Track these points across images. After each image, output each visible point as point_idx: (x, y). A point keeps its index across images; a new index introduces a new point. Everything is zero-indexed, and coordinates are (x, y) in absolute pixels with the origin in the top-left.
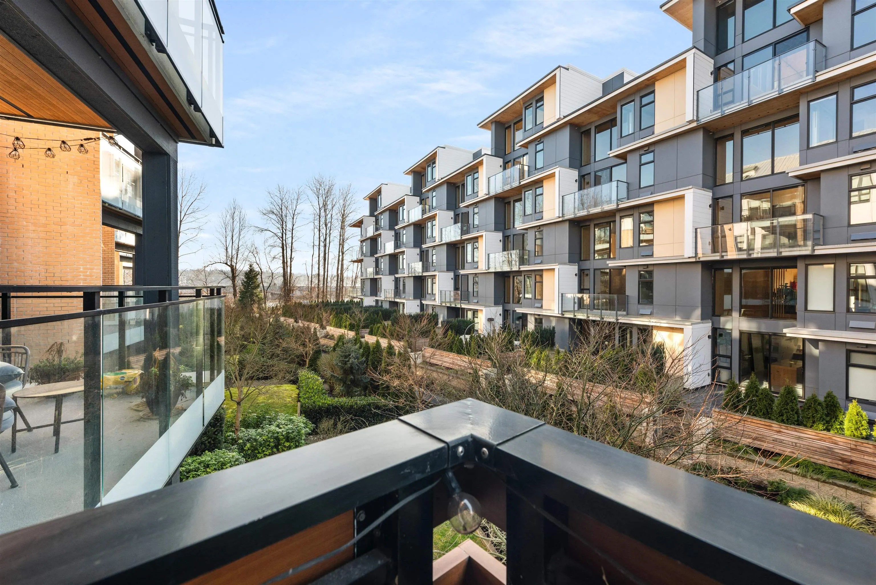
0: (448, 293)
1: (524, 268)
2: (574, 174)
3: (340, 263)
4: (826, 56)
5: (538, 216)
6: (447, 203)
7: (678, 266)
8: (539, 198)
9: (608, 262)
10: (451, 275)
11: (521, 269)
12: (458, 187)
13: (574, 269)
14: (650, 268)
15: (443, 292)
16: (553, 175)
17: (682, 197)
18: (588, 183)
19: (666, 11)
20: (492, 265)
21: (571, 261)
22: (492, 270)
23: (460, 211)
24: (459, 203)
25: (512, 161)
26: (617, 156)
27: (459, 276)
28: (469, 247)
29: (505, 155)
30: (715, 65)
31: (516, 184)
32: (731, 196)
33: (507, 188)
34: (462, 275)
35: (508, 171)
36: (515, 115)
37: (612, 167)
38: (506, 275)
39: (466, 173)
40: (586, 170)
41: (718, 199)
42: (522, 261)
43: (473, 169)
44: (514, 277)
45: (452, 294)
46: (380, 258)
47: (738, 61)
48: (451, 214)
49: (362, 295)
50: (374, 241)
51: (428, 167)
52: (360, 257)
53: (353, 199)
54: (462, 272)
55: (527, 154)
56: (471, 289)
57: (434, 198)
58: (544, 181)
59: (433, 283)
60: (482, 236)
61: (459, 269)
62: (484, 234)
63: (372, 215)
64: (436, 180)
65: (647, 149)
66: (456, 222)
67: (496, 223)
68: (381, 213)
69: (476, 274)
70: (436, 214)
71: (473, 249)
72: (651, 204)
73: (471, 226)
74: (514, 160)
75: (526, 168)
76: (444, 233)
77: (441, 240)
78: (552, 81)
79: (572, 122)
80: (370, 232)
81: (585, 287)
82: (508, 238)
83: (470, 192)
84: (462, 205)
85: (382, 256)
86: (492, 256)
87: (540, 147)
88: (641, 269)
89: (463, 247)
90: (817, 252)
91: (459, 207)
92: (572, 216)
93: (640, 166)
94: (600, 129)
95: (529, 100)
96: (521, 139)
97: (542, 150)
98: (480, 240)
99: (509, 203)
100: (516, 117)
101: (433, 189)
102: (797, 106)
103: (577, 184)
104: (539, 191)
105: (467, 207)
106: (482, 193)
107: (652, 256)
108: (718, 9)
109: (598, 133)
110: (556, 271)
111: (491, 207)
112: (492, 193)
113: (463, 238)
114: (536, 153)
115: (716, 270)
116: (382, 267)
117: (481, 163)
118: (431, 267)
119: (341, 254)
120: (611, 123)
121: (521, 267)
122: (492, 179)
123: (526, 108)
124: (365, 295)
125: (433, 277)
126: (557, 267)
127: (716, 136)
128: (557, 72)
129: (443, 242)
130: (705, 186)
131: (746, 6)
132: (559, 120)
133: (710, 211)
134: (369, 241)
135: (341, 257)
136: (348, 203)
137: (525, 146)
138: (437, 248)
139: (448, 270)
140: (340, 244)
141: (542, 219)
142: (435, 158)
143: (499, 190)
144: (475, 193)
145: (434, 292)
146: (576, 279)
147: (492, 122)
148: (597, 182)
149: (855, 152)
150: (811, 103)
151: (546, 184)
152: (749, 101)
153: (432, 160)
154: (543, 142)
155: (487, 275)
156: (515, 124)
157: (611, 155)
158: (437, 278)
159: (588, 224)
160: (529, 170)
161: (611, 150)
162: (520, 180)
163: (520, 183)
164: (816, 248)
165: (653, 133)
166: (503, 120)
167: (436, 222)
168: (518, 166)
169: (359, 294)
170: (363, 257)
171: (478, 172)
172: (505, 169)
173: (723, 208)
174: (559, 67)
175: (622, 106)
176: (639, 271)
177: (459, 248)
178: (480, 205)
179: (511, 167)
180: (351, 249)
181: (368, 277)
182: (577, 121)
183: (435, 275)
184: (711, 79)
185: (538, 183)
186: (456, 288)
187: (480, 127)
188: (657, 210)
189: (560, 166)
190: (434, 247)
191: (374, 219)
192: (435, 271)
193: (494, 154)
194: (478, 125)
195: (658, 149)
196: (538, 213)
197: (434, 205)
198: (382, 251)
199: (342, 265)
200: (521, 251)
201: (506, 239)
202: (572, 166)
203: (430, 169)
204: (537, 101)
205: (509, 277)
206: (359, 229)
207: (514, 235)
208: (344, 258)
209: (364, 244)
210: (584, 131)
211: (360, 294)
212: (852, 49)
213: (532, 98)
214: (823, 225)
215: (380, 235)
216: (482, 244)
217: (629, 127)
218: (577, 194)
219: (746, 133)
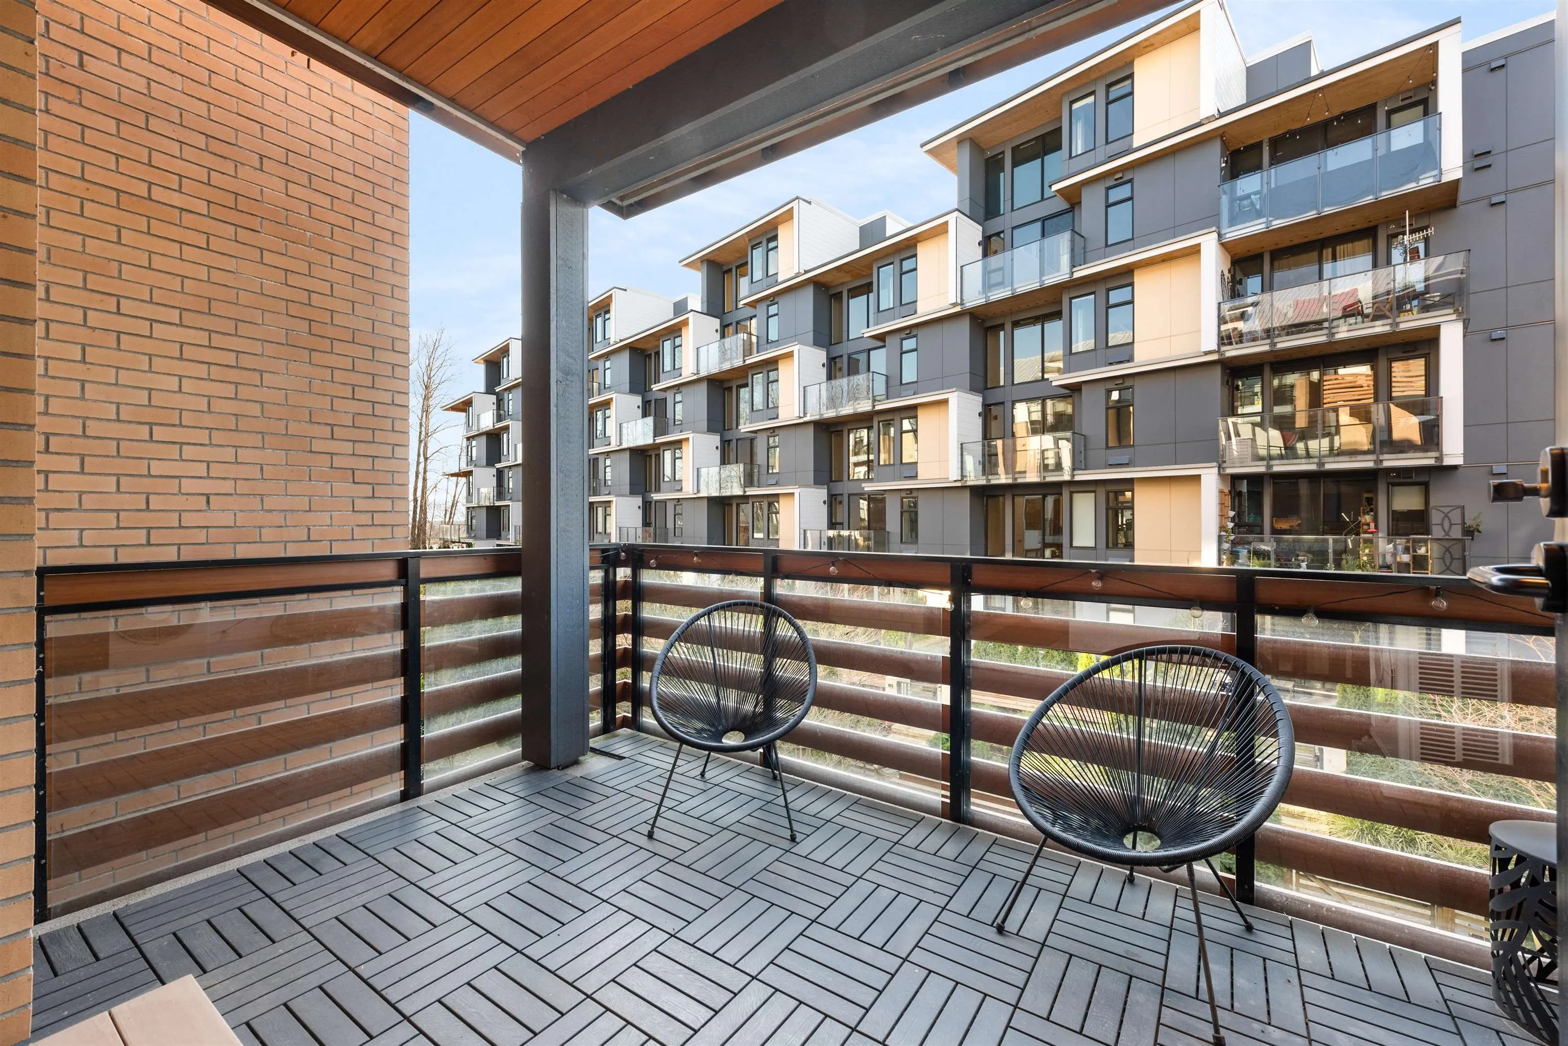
0: (631, 532)
1: (751, 491)
2: (821, 355)
3: (421, 477)
4: (1084, 248)
5: (771, 413)
6: (630, 383)
7: (946, 492)
8: (772, 386)
9: (863, 485)
10: (638, 501)
11: (748, 493)
12: (649, 356)
13: (822, 494)
14: (915, 494)
15: (624, 531)
16: (790, 355)
17: (945, 402)
18: (840, 369)
19: (929, 152)
20: (703, 487)
21: (817, 482)
22: (703, 494)
23: (652, 397)
24: (650, 384)
25: (734, 324)
26: (873, 337)
27: (650, 502)
28: (668, 455)
29: (724, 313)
30: (983, 232)
31: (738, 363)
32: (1003, 403)
33: (727, 366)
34: (656, 502)
35: (727, 341)
36: (738, 255)
37: (869, 350)
38: (727, 502)
39: (662, 336)
40: (837, 350)
41: (990, 405)
42: (749, 480)
43: (674, 331)
44: (738, 505)
45: (640, 532)
46: (506, 470)
47: (1007, 236)
48: (637, 400)
49: (470, 537)
50: (494, 438)
51: (597, 317)
52: (464, 467)
53: (447, 358)
54: (656, 497)
55: (755, 316)
56: (670, 525)
57: (608, 372)
58: (780, 362)
59: (605, 516)
60: (687, 439)
61: (650, 491)
62: (691, 436)
63: (490, 390)
64: (612, 343)
65: (908, 332)
66: (645, 415)
67: (710, 420)
68: (509, 389)
69: (679, 499)
70: (612, 399)
71: (674, 459)
72: (914, 407)
73: (671, 422)
74: (738, 323)
75: (754, 339)
76: (624, 431)
77: (621, 444)
78: (788, 216)
79: (815, 279)
80: (487, 421)
81: (838, 521)
82: (729, 445)
83: (668, 366)
84: (655, 387)
85: (510, 467)
86: (704, 471)
87: (773, 310)
88: (903, 494)
89: (658, 456)
90: (1077, 478)
91: (651, 390)
92: (817, 417)
93: (901, 354)
94: (855, 292)
95: (758, 236)
96: (746, 294)
97: (777, 315)
98: (684, 445)
99: (730, 389)
100: (739, 258)
101: (607, 356)
102: (1061, 302)
103: (824, 371)
104: (772, 375)
105: (664, 390)
106: (688, 372)
107: (915, 477)
108: (987, 160)
109: (852, 298)
110: (797, 496)
111: (701, 394)
112: (703, 373)
113: (657, 441)
114: (768, 318)
115: (988, 497)
116: (511, 486)
117: (685, 323)
118: (603, 488)
119: (422, 459)
120: (866, 289)
121: (747, 489)
122: (703, 351)
123: (753, 248)
124: (475, 537)
125: (607, 505)
126: (797, 491)
127: (988, 324)
128: (794, 204)
129: (625, 446)
130: (973, 389)
131: (1015, 164)
132: (798, 275)
133: (979, 421)
134: (484, 439)
135: (422, 466)
136: (437, 364)
137: (753, 304)
138: (612, 455)
139: (633, 492)
140: (420, 442)
141: (777, 418)
142: (609, 305)
143: (714, 369)
144: (676, 370)
145: (608, 531)
146: (825, 508)
147: (703, 260)
148: (853, 369)
149: (1111, 364)
150: (1073, 301)
151: (782, 366)
152: (1013, 290)
153: (604, 307)
154: (777, 303)
155: (697, 502)
156: (737, 267)
157: (866, 335)
158: (613, 505)
159: (839, 429)
160: (757, 343)
161: (868, 327)
162: (744, 356)
163: (744, 361)
164: (1075, 472)
165: (915, 312)
166: (720, 259)
167: (612, 412)
168: (742, 336)
169: (463, 535)
170: (470, 468)
171: (681, 336)
172: (723, 336)
173: (996, 418)
174: (797, 198)
175: (879, 268)
176: (902, 498)
177: (650, 456)
178: (683, 389)
179: (733, 335)
180: (443, 450)
181: (482, 503)
182: (823, 280)
183: (610, 502)
184: (979, 251)
185: (771, 364)
186: (646, 523)
187: (686, 265)
188: (921, 413)
189: (800, 343)
190: (608, 453)
191: (493, 398)
192: (609, 494)
193: (705, 311)
194: (680, 262)
195: (922, 333)
196: (771, 409)
197: (608, 382)
198: (512, 457)
199: (425, 480)
200: (749, 466)
201: (725, 445)
202: (817, 343)
203: (599, 320)
204: (769, 240)
205: (731, 505)
206: (464, 414)
207: (737, 440)
208: (428, 468)
209: (474, 443)
210: (835, 294)
211: (465, 535)
212: (1107, 246)
213: (762, 235)
214: (1085, 446)
215: (506, 428)
216: (688, 450)
217: (887, 299)
218: (824, 386)
219: (1017, 324)
